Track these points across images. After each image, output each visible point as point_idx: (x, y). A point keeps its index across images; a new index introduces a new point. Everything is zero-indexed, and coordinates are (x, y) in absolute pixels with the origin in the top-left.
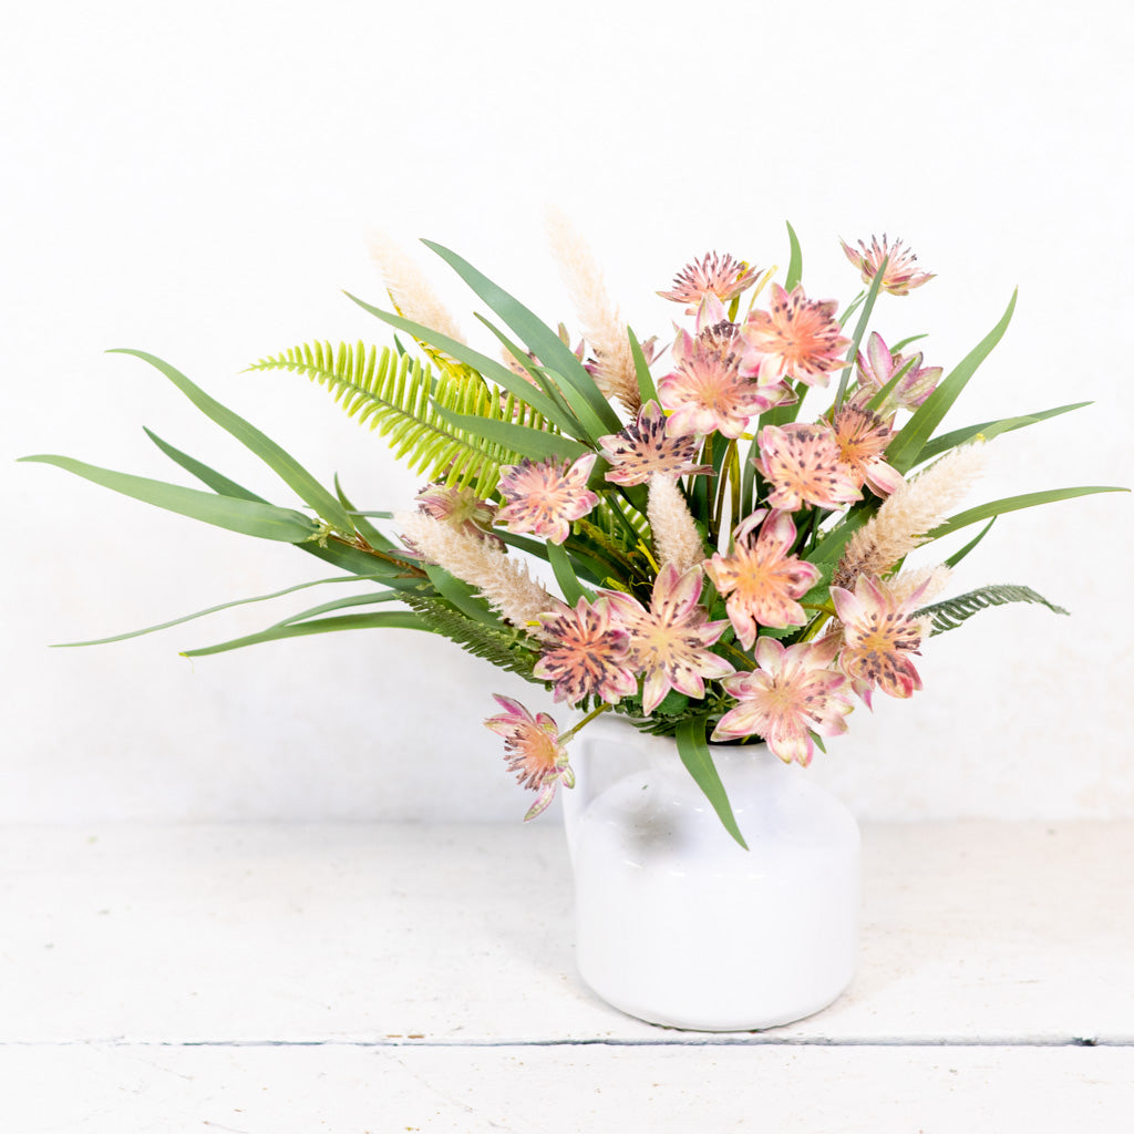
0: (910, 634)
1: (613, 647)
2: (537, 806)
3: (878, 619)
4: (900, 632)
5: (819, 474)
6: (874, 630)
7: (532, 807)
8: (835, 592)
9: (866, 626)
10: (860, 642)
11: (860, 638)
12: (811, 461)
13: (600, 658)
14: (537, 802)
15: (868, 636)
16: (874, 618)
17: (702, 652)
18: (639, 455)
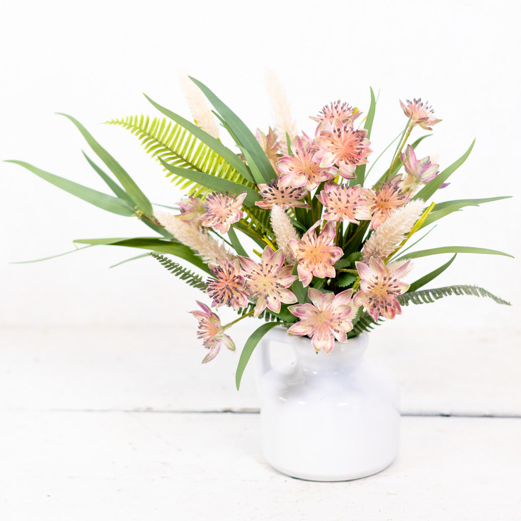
0: (395, 287)
1: (238, 283)
2: (208, 357)
3: (379, 279)
4: (390, 286)
5: (348, 205)
6: (376, 284)
7: (206, 357)
8: (358, 264)
9: (373, 282)
10: (370, 290)
11: (369, 288)
12: (344, 198)
13: (231, 288)
14: (208, 355)
15: (373, 287)
16: (377, 278)
17: (282, 291)
18: (273, 195)
